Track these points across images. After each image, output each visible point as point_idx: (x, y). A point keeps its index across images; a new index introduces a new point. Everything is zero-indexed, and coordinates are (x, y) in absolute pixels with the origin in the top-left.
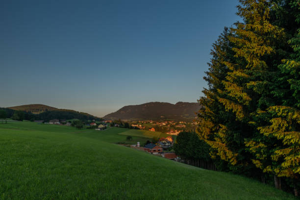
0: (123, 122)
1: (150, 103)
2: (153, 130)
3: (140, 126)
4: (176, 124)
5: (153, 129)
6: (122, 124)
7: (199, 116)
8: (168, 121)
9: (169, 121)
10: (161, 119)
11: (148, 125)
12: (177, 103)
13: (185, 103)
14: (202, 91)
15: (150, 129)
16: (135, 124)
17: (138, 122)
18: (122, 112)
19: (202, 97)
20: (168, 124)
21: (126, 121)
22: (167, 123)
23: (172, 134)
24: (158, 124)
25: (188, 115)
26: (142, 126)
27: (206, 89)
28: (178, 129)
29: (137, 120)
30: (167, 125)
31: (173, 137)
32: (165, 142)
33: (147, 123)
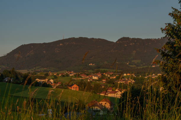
0: (20, 74)
1: (70, 39)
2: (75, 88)
3: (52, 81)
4: (118, 78)
5: (75, 86)
6: (17, 78)
7: (164, 56)
8: (102, 73)
9: (105, 72)
10: (91, 68)
11: (66, 80)
12: (119, 40)
13: (134, 39)
14: (170, 14)
15: (71, 86)
16: (41, 78)
17: (47, 75)
18: (17, 55)
19: (169, 24)
20: (103, 77)
21: (24, 72)
22: (100, 75)
23: (110, 95)
24: (84, 77)
25: (139, 61)
26: (55, 82)
27: (176, 10)
28: (121, 87)
29: (45, 71)
30: (100, 79)
31: (112, 101)
32: (99, 109)
33: (63, 76)
